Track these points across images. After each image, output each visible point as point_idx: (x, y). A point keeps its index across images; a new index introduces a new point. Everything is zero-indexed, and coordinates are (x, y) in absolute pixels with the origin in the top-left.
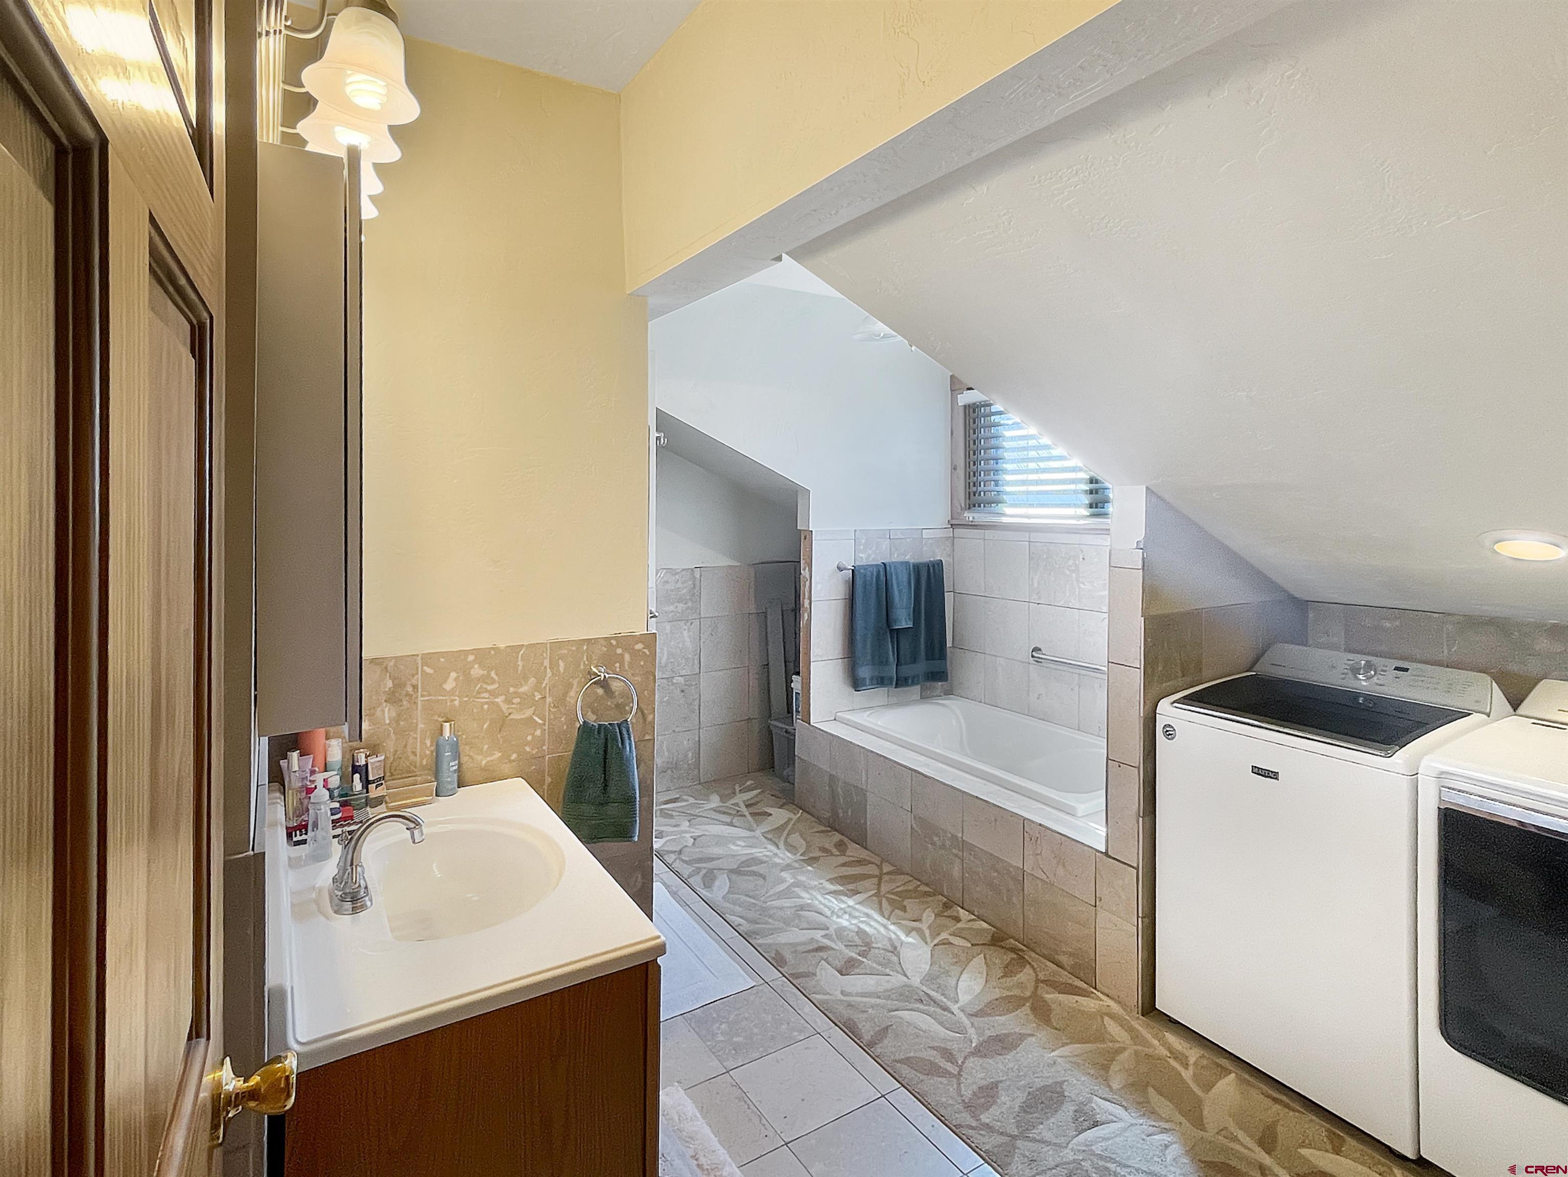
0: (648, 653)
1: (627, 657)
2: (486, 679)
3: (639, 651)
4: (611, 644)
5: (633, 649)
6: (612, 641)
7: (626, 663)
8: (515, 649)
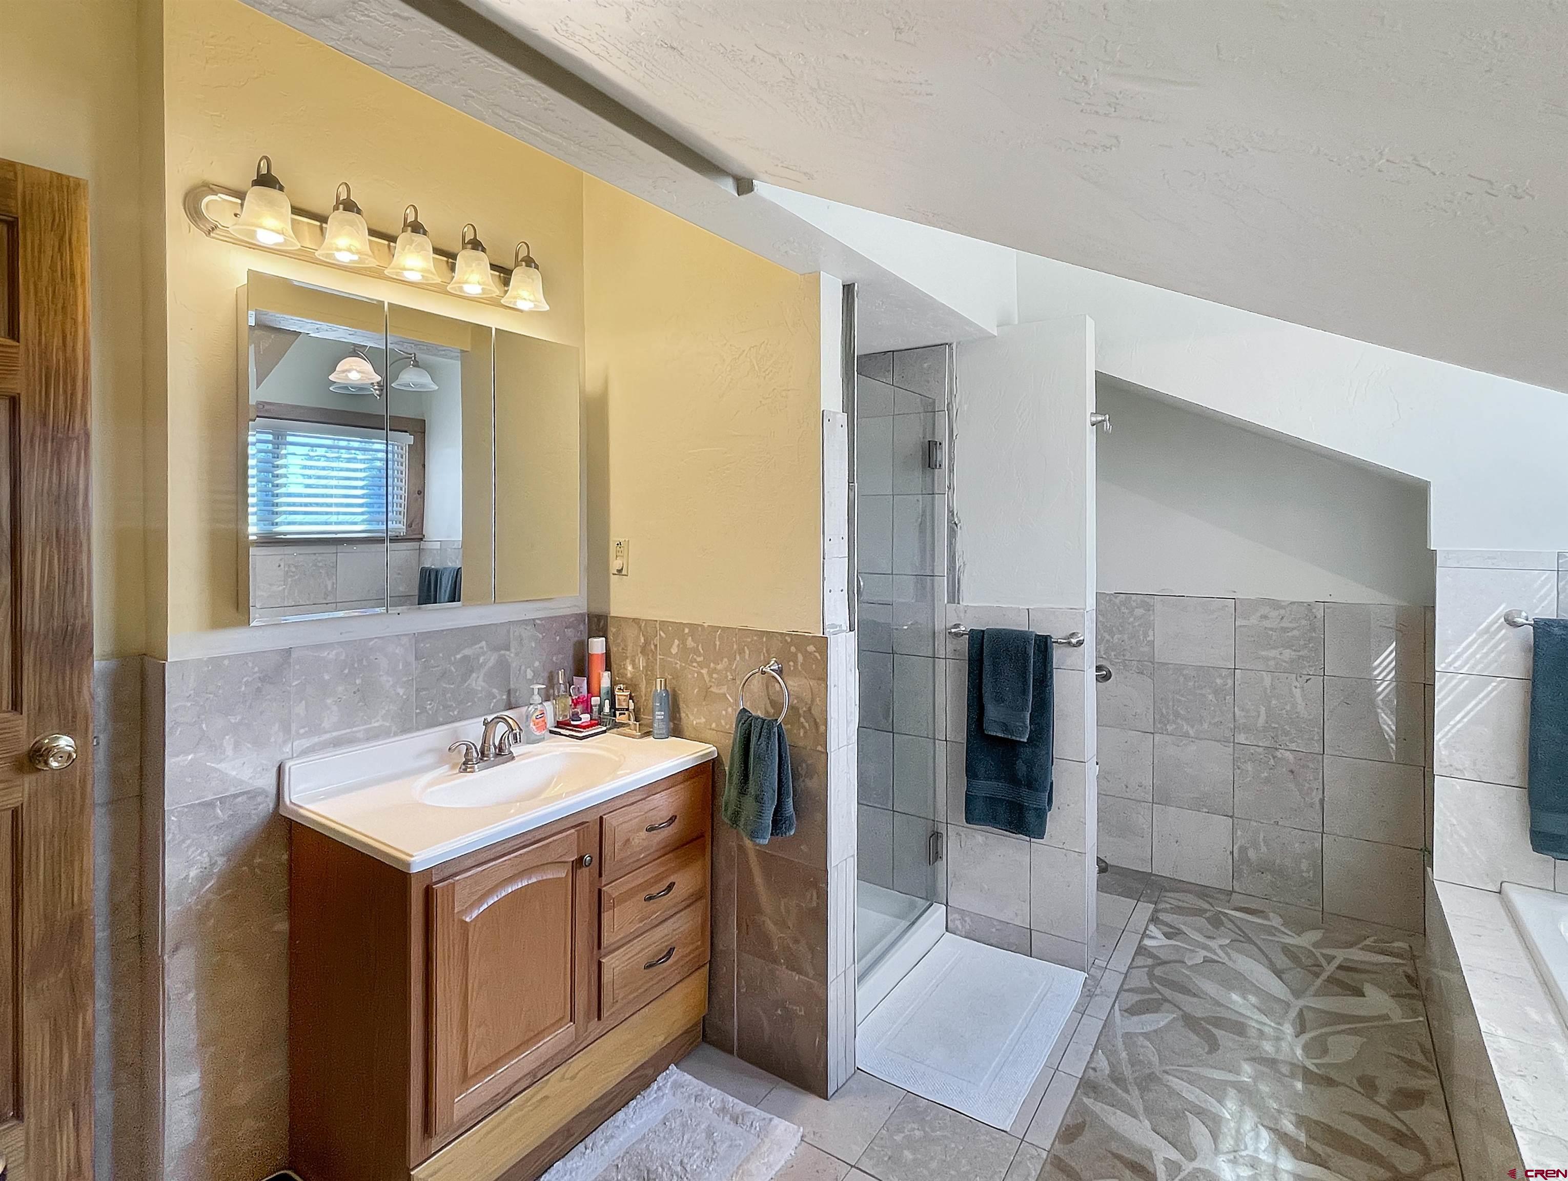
0: (819, 658)
1: (800, 657)
2: (695, 651)
3: (810, 653)
4: (786, 641)
5: (806, 650)
6: (787, 638)
7: (799, 664)
8: (715, 629)
